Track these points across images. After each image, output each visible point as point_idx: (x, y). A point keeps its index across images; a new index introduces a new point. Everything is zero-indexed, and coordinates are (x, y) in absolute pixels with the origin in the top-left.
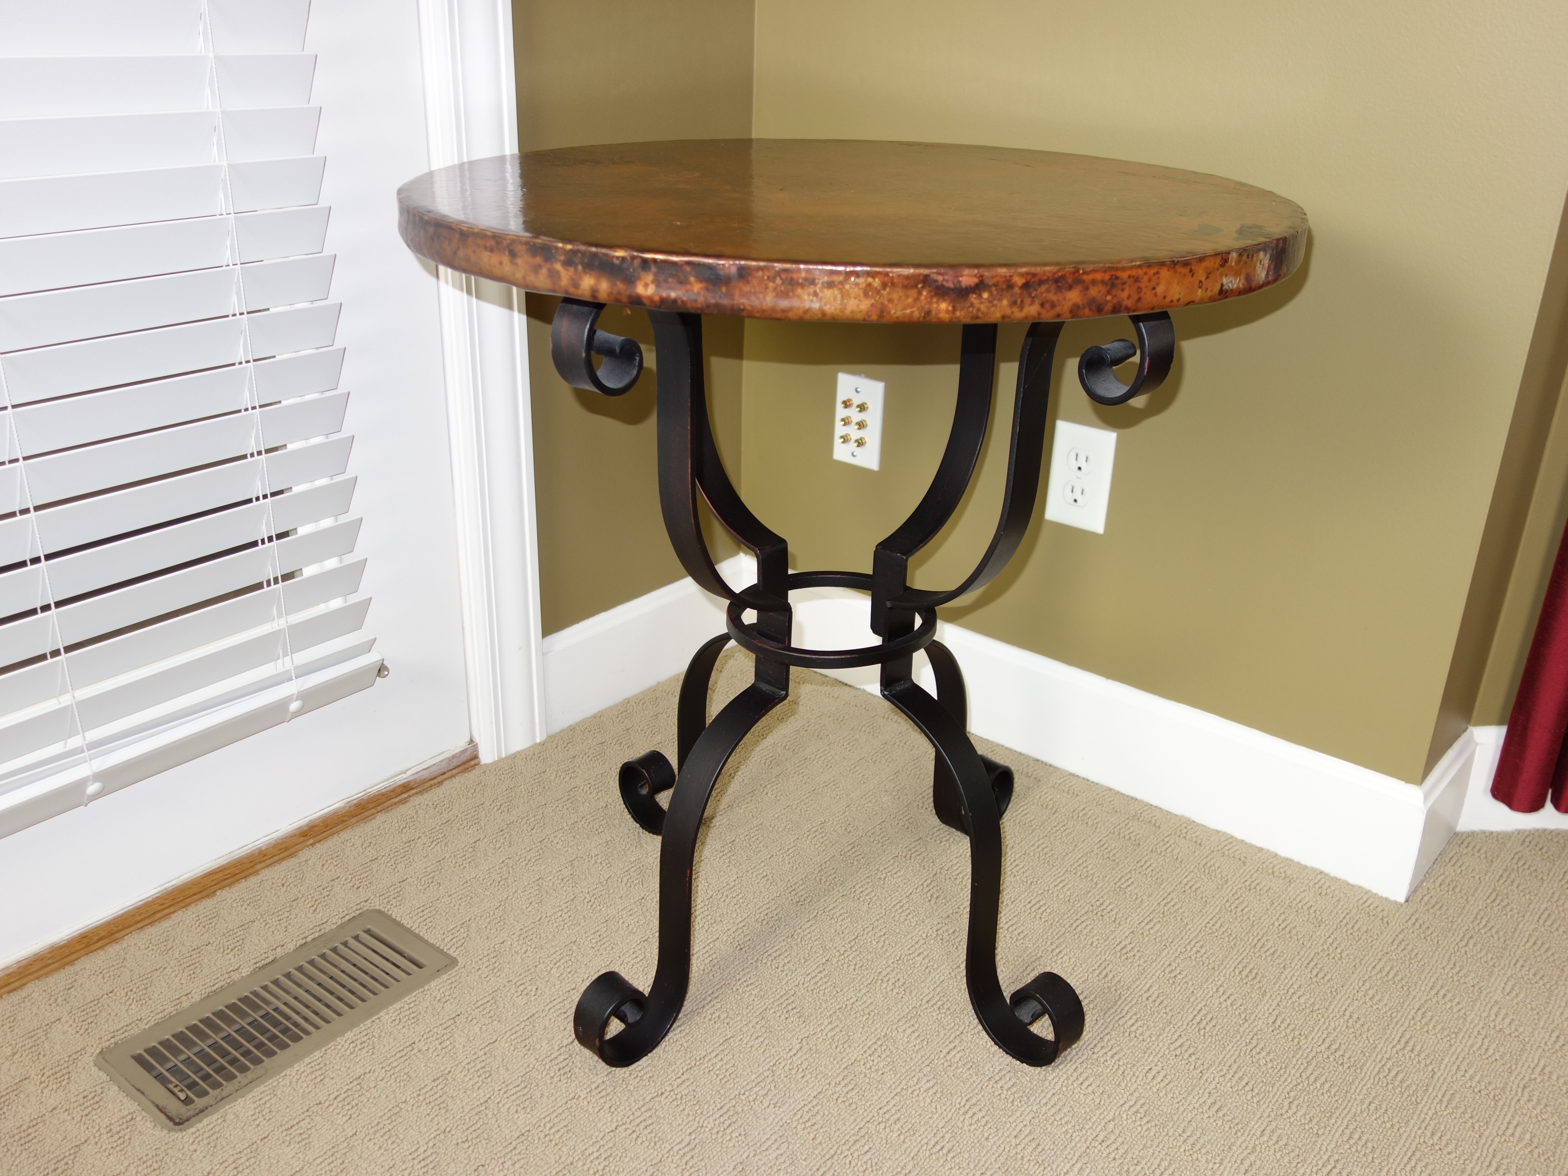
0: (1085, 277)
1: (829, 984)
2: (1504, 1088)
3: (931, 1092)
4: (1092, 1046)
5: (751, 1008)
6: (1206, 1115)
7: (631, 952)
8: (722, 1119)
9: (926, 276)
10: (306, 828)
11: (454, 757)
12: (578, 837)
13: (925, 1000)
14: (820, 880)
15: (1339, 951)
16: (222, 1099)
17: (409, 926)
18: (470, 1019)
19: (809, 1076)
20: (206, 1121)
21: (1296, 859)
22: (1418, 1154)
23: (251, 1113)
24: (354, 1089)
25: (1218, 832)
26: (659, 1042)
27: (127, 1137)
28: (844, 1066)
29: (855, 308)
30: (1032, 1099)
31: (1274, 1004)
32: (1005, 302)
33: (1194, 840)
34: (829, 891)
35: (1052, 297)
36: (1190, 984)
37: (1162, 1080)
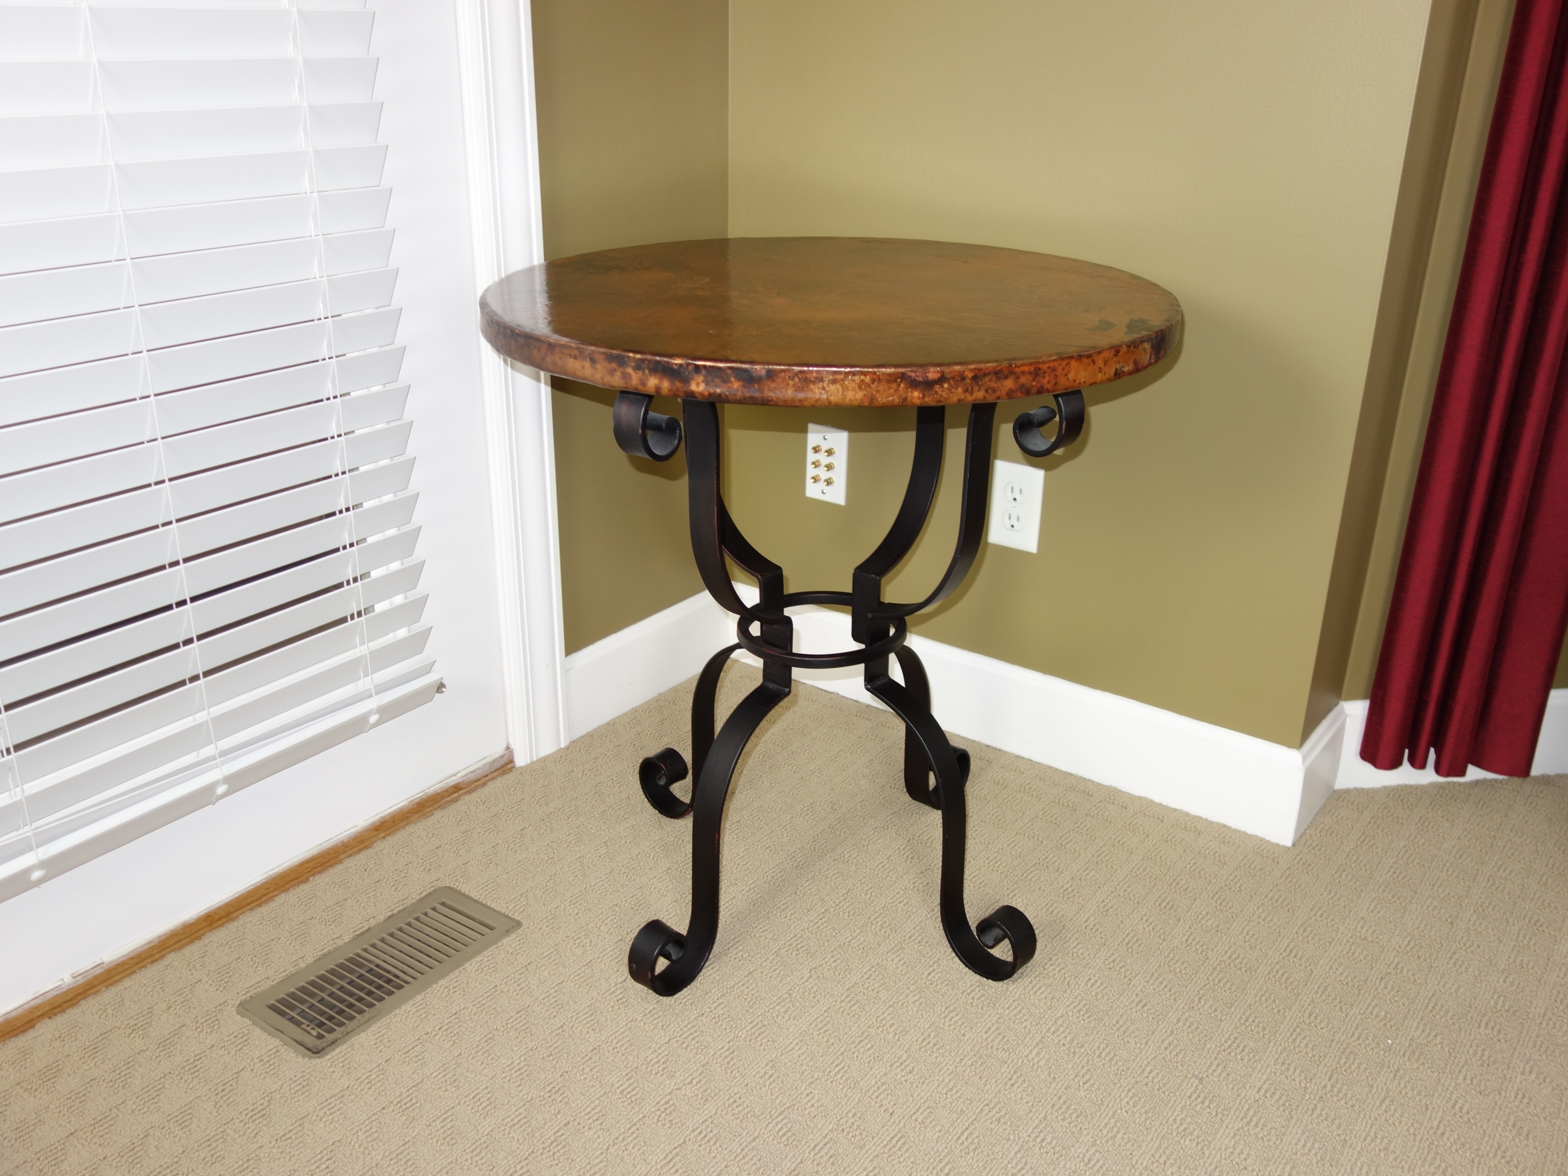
0: (1017, 370)
1: (829, 927)
2: (1366, 980)
4: (1043, 964)
5: (767, 948)
6: (1134, 1010)
7: (665, 910)
8: (753, 1031)
9: (903, 374)
10: (378, 824)
11: (494, 761)
12: (608, 822)
13: (908, 936)
14: (814, 848)
15: (1238, 885)
16: (348, 1033)
17: (477, 898)
18: (539, 966)
19: (819, 996)
20: (338, 1050)
21: (1204, 817)
22: (1298, 1030)
23: (373, 1043)
24: (454, 1021)
25: (1140, 798)
26: (696, 977)
27: (276, 1064)
28: (845, 988)
29: (852, 398)
30: (997, 1005)
31: (1187, 927)
32: (960, 390)
33: (1121, 804)
34: (822, 856)
35: (994, 385)
36: (1120, 914)
37: (1099, 987)
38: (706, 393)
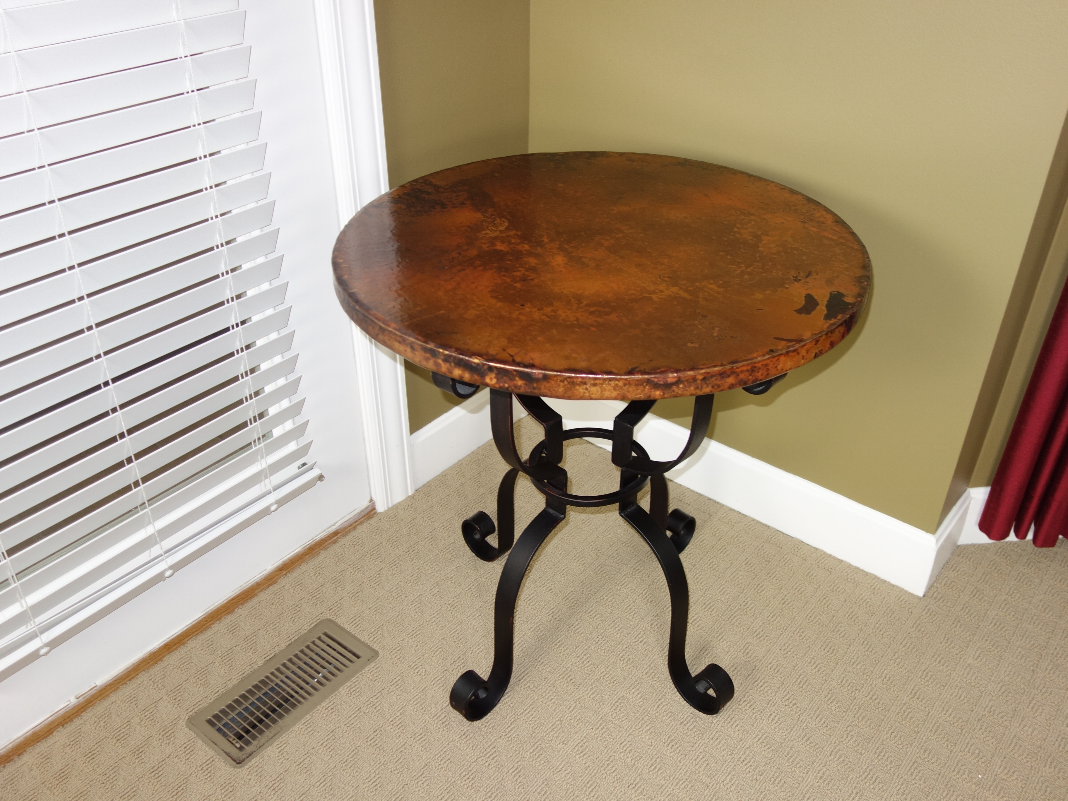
0: (737, 370)
1: (590, 663)
2: (967, 721)
3: (649, 732)
5: (547, 680)
6: (801, 743)
7: (477, 644)
8: (534, 753)
9: (648, 379)
11: (361, 511)
12: (440, 565)
13: (645, 673)
14: (582, 591)
16: (260, 747)
17: (348, 630)
18: (390, 691)
19: (581, 724)
20: (253, 761)
21: (862, 568)
22: (915, 765)
23: (277, 755)
24: (331, 738)
26: (496, 705)
27: (212, 772)
28: (600, 717)
30: (704, 736)
31: (843, 670)
32: (692, 388)
33: (802, 556)
34: (589, 599)
36: (795, 657)
37: (777, 722)
38: (497, 387)
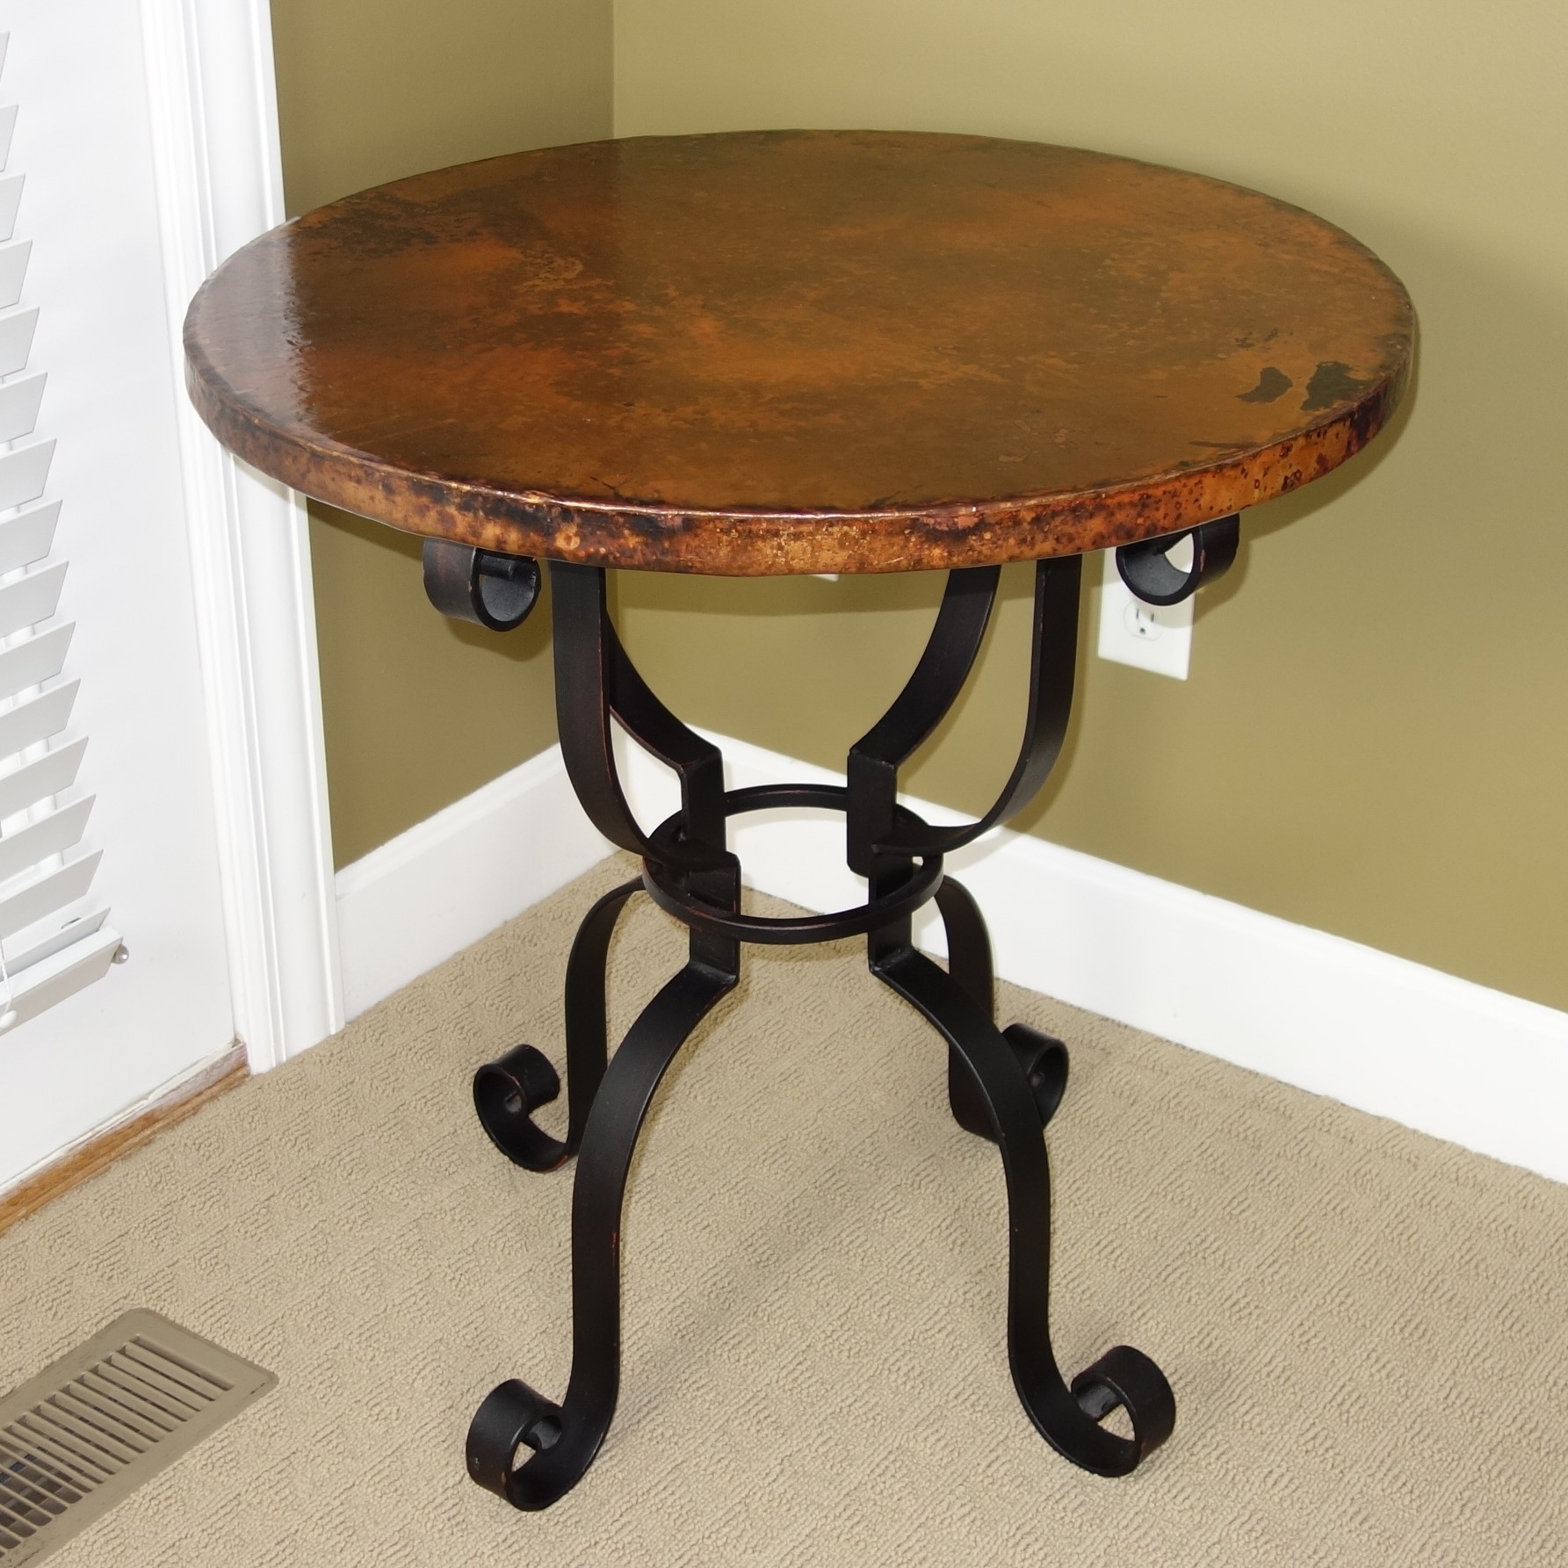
0: (1109, 501)
1: (814, 1380)
3: (968, 1520)
4: (1190, 1444)
5: (706, 1419)
6: (1346, 1529)
7: (525, 1349)
9: (915, 520)
11: (213, 1067)
12: (420, 1182)
13: (953, 1394)
14: (789, 1227)
15: (1546, 1290)
17: (197, 1331)
18: (311, 1456)
19: (797, 1508)
21: (1494, 1155)
25: (1379, 1119)
26: (583, 1474)
28: (843, 1493)
29: (829, 562)
30: (1107, 1521)
31: (1449, 1371)
32: (1012, 541)
33: (1342, 1134)
34: (803, 1244)
35: (1072, 530)
36: (1330, 1350)
37: (1286, 1487)
38: (582, 553)
